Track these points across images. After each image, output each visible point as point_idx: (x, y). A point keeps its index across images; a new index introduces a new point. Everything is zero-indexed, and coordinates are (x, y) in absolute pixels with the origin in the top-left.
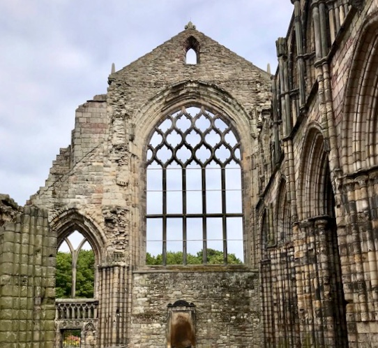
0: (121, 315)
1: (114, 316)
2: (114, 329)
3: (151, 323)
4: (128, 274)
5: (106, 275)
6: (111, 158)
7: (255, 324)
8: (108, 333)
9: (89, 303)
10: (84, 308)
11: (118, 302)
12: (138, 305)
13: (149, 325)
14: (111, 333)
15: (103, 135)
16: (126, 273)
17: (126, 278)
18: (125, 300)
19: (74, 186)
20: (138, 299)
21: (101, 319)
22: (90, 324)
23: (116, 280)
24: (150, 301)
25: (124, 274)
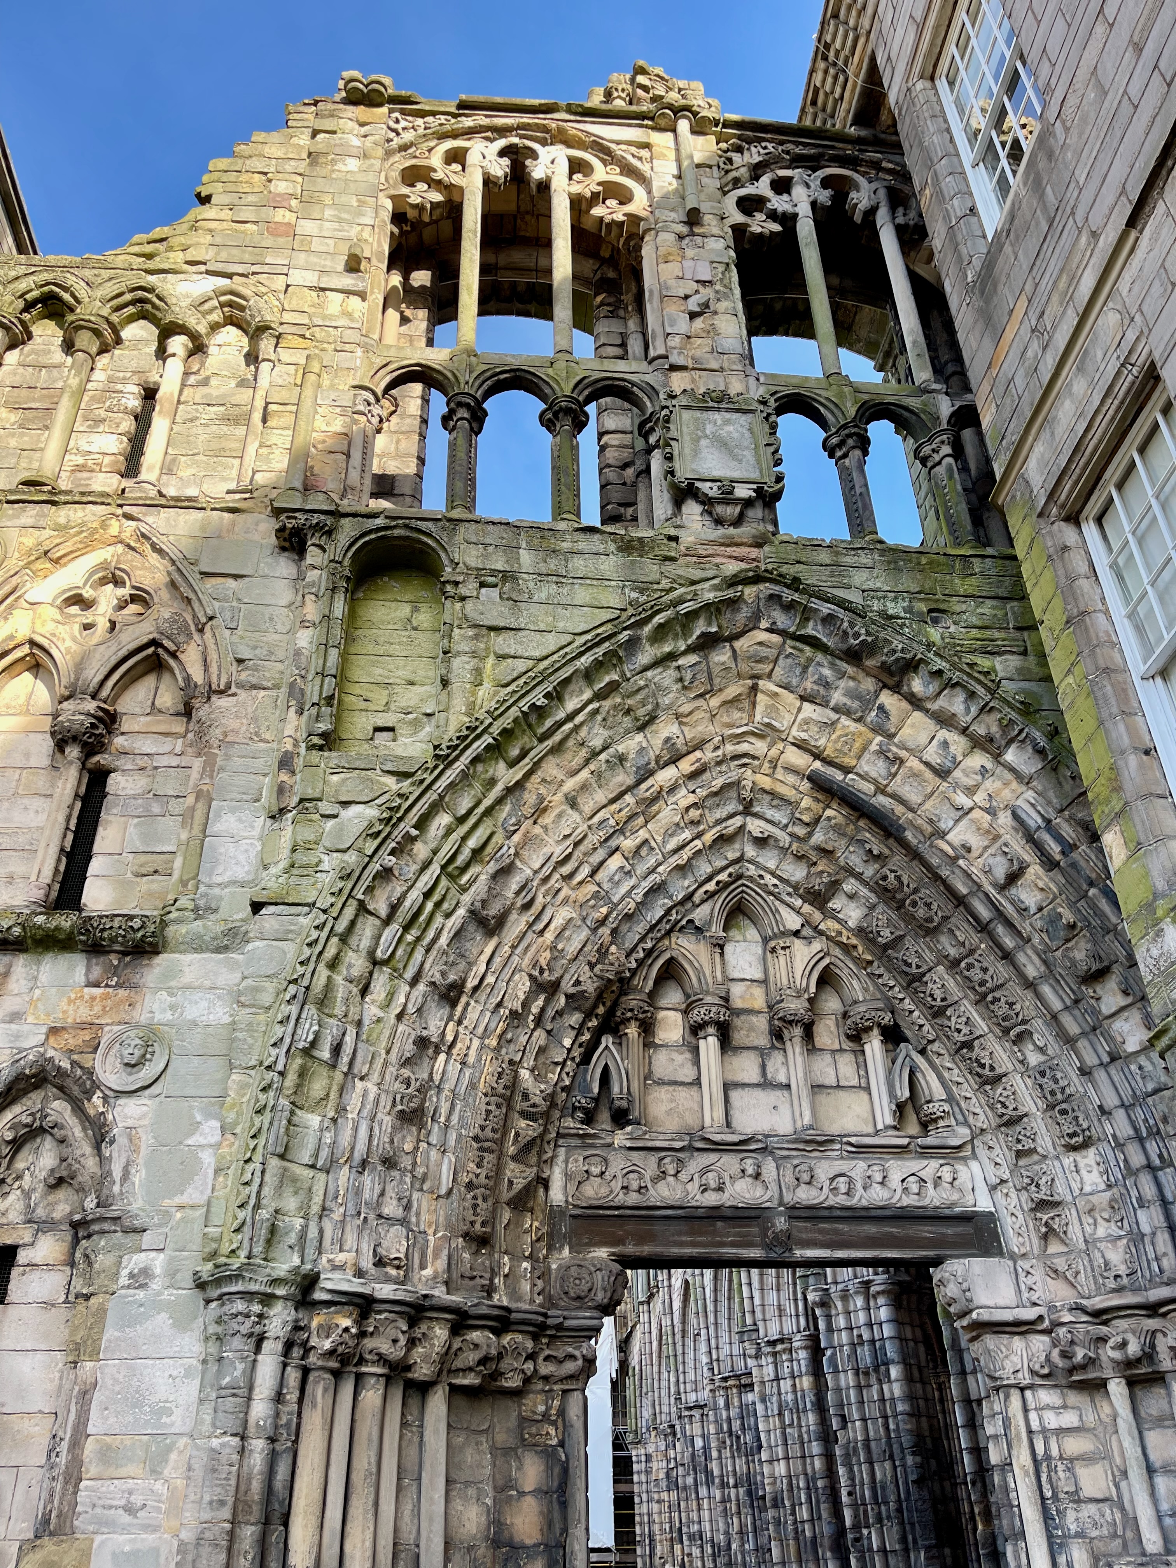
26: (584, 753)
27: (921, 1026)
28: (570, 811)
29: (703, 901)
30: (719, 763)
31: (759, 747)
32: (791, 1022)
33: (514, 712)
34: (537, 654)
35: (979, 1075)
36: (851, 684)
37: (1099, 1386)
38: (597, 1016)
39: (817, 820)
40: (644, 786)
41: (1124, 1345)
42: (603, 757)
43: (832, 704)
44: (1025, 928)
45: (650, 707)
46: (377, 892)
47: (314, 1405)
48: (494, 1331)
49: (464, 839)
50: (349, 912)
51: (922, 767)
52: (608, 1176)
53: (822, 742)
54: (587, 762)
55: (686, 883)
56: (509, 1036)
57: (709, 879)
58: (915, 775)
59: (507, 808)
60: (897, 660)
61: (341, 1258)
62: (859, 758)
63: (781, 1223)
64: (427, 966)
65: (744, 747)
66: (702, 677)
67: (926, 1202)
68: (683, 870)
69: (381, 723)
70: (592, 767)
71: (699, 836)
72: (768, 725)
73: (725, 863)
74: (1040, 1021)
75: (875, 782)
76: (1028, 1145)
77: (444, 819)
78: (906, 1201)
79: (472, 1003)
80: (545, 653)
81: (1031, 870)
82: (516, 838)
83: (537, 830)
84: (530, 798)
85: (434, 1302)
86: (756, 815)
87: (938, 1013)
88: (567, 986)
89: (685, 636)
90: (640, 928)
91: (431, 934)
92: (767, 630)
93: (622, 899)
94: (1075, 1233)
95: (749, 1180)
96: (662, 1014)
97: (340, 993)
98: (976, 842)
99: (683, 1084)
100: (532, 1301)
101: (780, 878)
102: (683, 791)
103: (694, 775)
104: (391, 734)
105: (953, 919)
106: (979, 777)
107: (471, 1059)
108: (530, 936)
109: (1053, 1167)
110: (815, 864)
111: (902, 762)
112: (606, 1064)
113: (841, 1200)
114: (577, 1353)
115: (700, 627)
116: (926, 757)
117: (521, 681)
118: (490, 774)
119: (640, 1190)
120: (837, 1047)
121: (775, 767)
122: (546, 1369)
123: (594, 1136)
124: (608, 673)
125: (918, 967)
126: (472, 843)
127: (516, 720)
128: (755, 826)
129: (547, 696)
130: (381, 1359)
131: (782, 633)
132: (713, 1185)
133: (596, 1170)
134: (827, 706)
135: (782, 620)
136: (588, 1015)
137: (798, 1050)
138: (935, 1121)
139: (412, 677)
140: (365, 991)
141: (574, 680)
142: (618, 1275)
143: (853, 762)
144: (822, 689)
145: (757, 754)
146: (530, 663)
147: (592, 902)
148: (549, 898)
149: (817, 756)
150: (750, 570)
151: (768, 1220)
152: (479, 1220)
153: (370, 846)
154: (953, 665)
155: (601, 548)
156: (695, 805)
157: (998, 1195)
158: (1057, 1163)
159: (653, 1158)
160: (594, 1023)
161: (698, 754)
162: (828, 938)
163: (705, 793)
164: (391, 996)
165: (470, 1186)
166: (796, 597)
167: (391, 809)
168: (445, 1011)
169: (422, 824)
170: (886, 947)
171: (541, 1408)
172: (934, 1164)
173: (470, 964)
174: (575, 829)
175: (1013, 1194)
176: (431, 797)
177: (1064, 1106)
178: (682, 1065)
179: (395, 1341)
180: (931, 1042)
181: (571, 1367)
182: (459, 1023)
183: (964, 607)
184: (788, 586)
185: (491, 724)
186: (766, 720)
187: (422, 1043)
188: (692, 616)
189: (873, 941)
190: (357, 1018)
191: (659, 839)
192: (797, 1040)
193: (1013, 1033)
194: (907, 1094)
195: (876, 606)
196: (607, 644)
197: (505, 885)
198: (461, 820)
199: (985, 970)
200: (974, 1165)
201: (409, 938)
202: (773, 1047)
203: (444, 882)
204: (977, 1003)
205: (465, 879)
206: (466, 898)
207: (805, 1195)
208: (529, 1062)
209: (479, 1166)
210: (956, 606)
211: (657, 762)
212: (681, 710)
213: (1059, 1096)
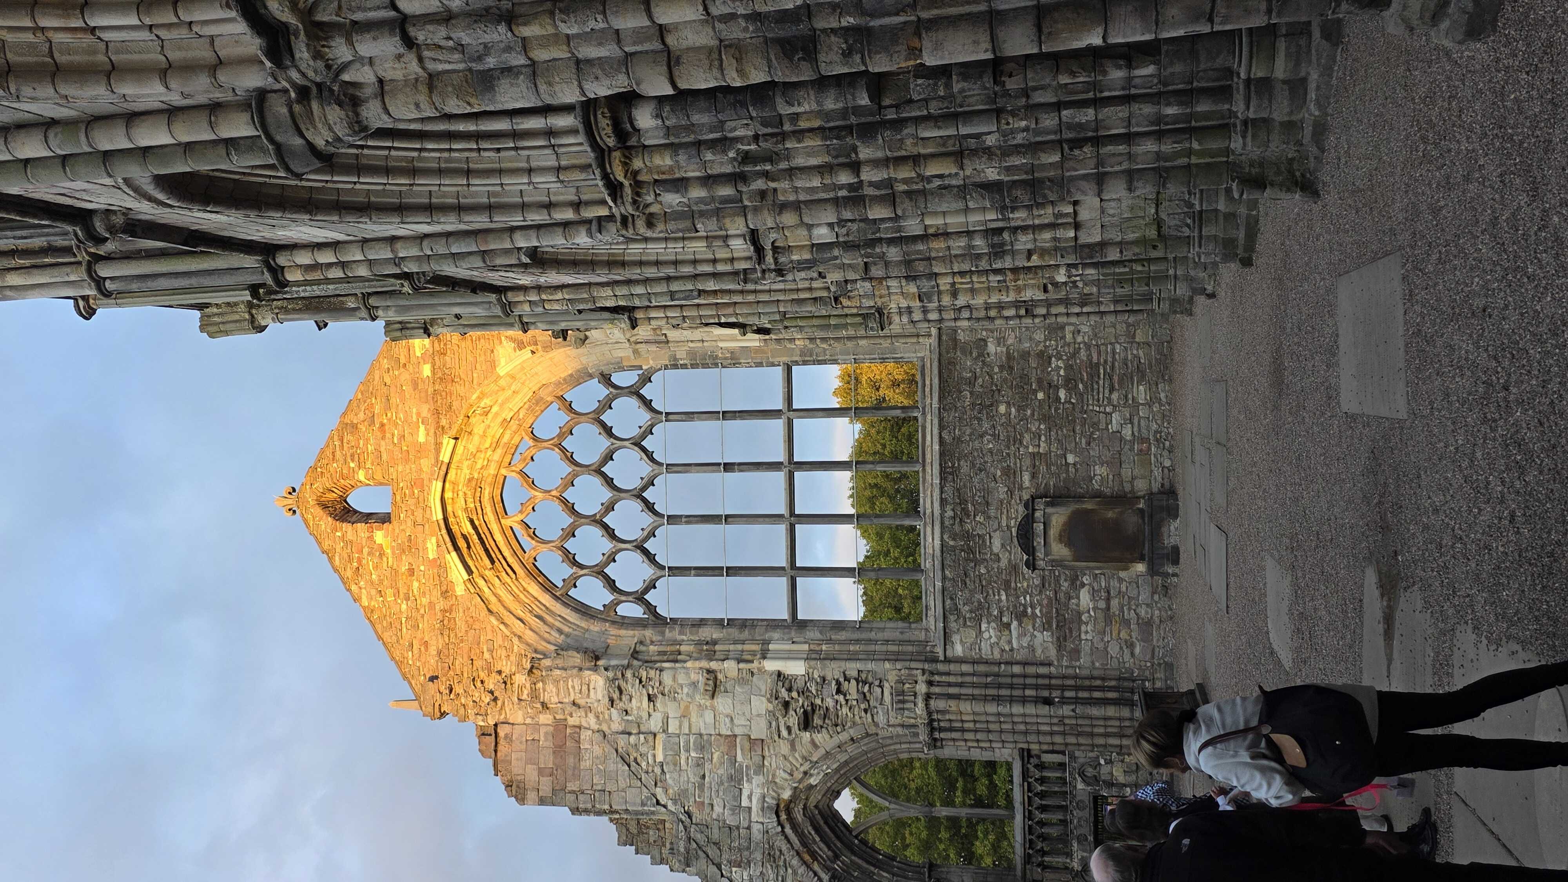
0: (1056, 694)
1: (1060, 712)
2: (1095, 711)
3: (1079, 614)
4: (948, 674)
5: (951, 730)
6: (645, 715)
7: (1079, 339)
8: (1106, 726)
9: (1025, 775)
10: (1039, 788)
11: (1024, 700)
12: (1031, 648)
13: (1084, 618)
14: (1106, 719)
15: (585, 735)
16: (944, 678)
17: (960, 680)
18: (1016, 680)
19: (718, 809)
20: (1015, 645)
21: (1066, 745)
22: (1082, 774)
23: (966, 706)
24: (1021, 616)
25: (950, 685)
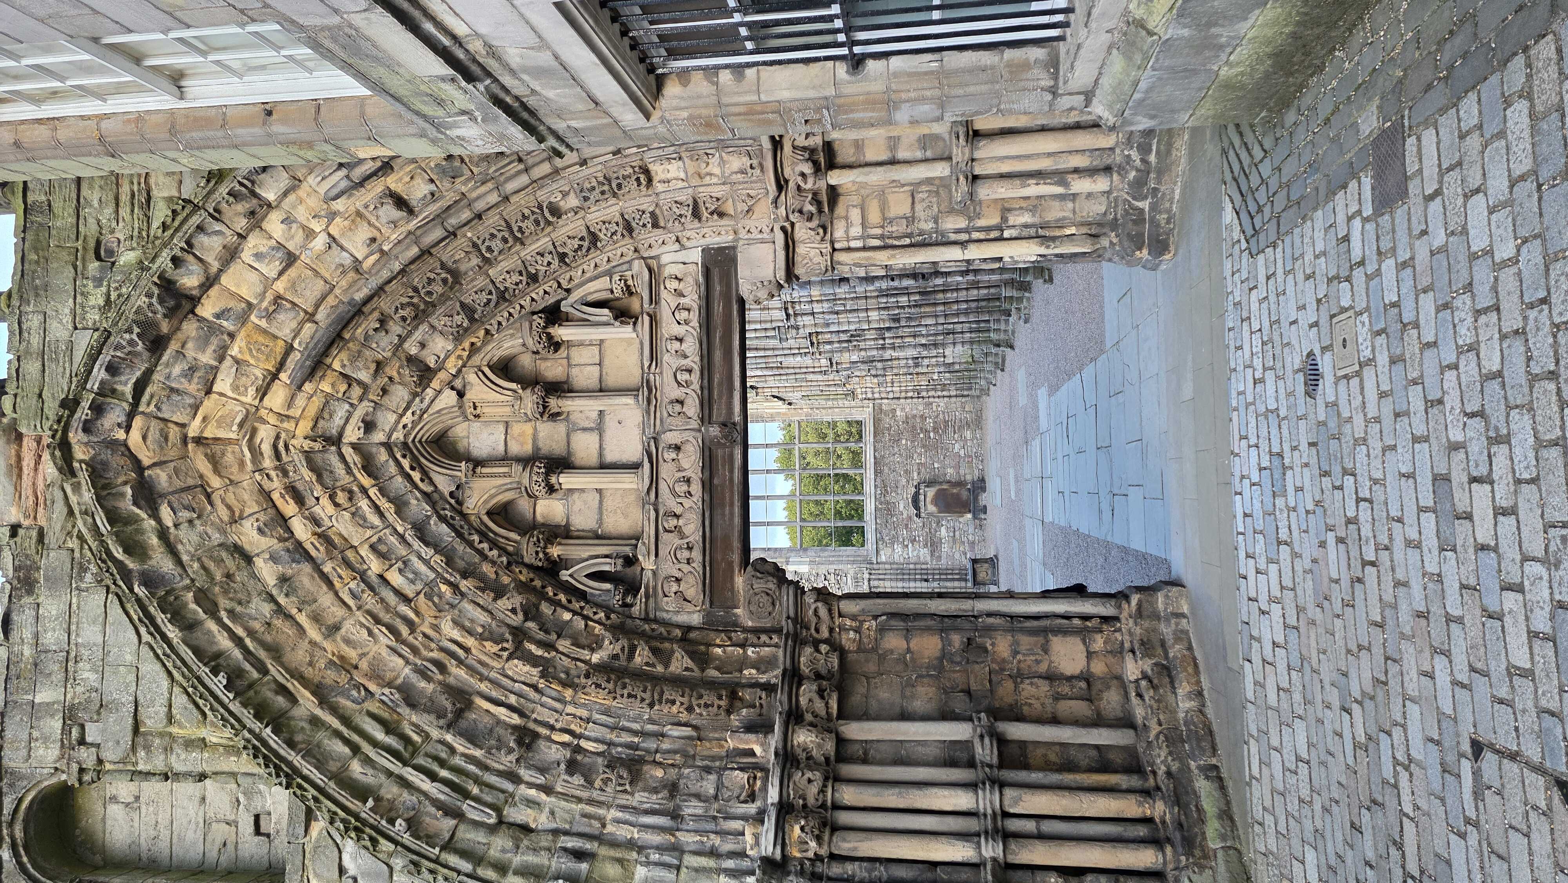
0: (930, 577)
1: (932, 586)
2: (949, 584)
3: (941, 539)
4: (879, 569)
7: (940, 409)
12: (918, 556)
13: (943, 541)
16: (877, 571)
17: (884, 572)
18: (911, 572)
20: (910, 556)
26: (278, 622)
27: (545, 292)
28: (343, 631)
29: (432, 482)
30: (285, 473)
31: (265, 435)
32: (545, 407)
33: (235, 707)
34: (165, 683)
35: (589, 249)
36: (190, 345)
37: (833, 193)
38: (543, 587)
39: (345, 376)
40: (313, 553)
41: (803, 175)
42: (282, 600)
43: (215, 363)
44: (450, 197)
45: (224, 554)
46: (431, 831)
47: (855, 849)
48: (800, 685)
49: (375, 743)
50: (453, 860)
51: (284, 278)
52: (679, 575)
53: (259, 373)
54: (289, 617)
55: (414, 502)
56: (563, 676)
57: (408, 477)
58: (293, 286)
59: (344, 702)
60: (161, 301)
61: (749, 838)
62: (276, 337)
63: (714, 431)
64: (501, 767)
65: (266, 448)
66: (187, 498)
67: (695, 306)
68: (400, 505)
69: (251, 829)
70: (294, 611)
71: (364, 491)
72: (241, 425)
73: (391, 463)
74: (539, 193)
75: (301, 324)
76: (647, 218)
77: (356, 768)
78: (695, 323)
79: (534, 716)
80: (163, 675)
81: (393, 187)
82: (372, 687)
83: (364, 665)
84: (331, 676)
85: (780, 746)
86: (341, 435)
87: (534, 278)
88: (517, 620)
89: (137, 520)
90: (460, 548)
91: (471, 768)
92: (127, 432)
93: (432, 568)
94: (718, 191)
95: (681, 455)
96: (539, 518)
97: (531, 859)
98: (364, 233)
99: (601, 502)
100: (776, 646)
101: (406, 409)
102: (317, 510)
103: (300, 500)
104: (262, 817)
105: (444, 259)
106: (294, 226)
107: (584, 713)
108: (470, 661)
109: (665, 201)
110: (390, 378)
111: (278, 298)
112: (587, 576)
113: (695, 377)
114: (813, 607)
115: (127, 504)
116: (273, 274)
117: (201, 702)
118: (306, 726)
119: (690, 548)
120: (565, 362)
121: (288, 417)
122: (825, 634)
123: (647, 588)
124: (185, 605)
125: (490, 293)
126: (380, 735)
127: (245, 705)
128: (353, 434)
129: (215, 672)
130: (822, 791)
131: (131, 416)
132: (685, 488)
133: (674, 587)
134: (217, 368)
135: (115, 415)
136: (544, 596)
137: (569, 402)
138: (628, 287)
139: (197, 800)
140: (525, 829)
141: (195, 643)
142: (756, 570)
143: (281, 343)
144: (197, 374)
145: (273, 434)
146: (177, 690)
147: (436, 599)
148: (433, 645)
149: (275, 376)
150: (53, 455)
151: (711, 441)
152: (717, 702)
153: (385, 845)
154: (165, 245)
155: (30, 613)
156: (332, 497)
157: (688, 244)
158: (662, 196)
159: (664, 537)
160: (550, 591)
161: (275, 496)
162: (464, 366)
163: (319, 487)
164: (531, 803)
165: (690, 709)
166: (85, 404)
167: (347, 830)
168: (542, 744)
169: (361, 792)
170: (472, 320)
171: (852, 634)
172: (664, 294)
173: (499, 722)
174: (362, 625)
175: (688, 234)
176: (332, 787)
177: (614, 185)
178: (585, 503)
179: (810, 781)
180: (559, 285)
181: (823, 612)
182: (552, 728)
183: (91, 221)
184: (73, 412)
185: (250, 731)
186: (235, 428)
187: (572, 767)
188: (113, 517)
189: (466, 330)
190: (550, 837)
191: (369, 533)
192: (561, 402)
193: (551, 219)
194: (606, 311)
195: (93, 316)
196: (152, 609)
197: (422, 691)
198: (356, 749)
199: (493, 236)
200: (665, 259)
201: (475, 790)
202: (567, 419)
203: (420, 761)
204: (523, 244)
205: (416, 738)
206: (435, 734)
207: (692, 408)
208: (585, 654)
209: (673, 702)
210: (90, 229)
211: (286, 540)
212: (226, 518)
213: (606, 188)
